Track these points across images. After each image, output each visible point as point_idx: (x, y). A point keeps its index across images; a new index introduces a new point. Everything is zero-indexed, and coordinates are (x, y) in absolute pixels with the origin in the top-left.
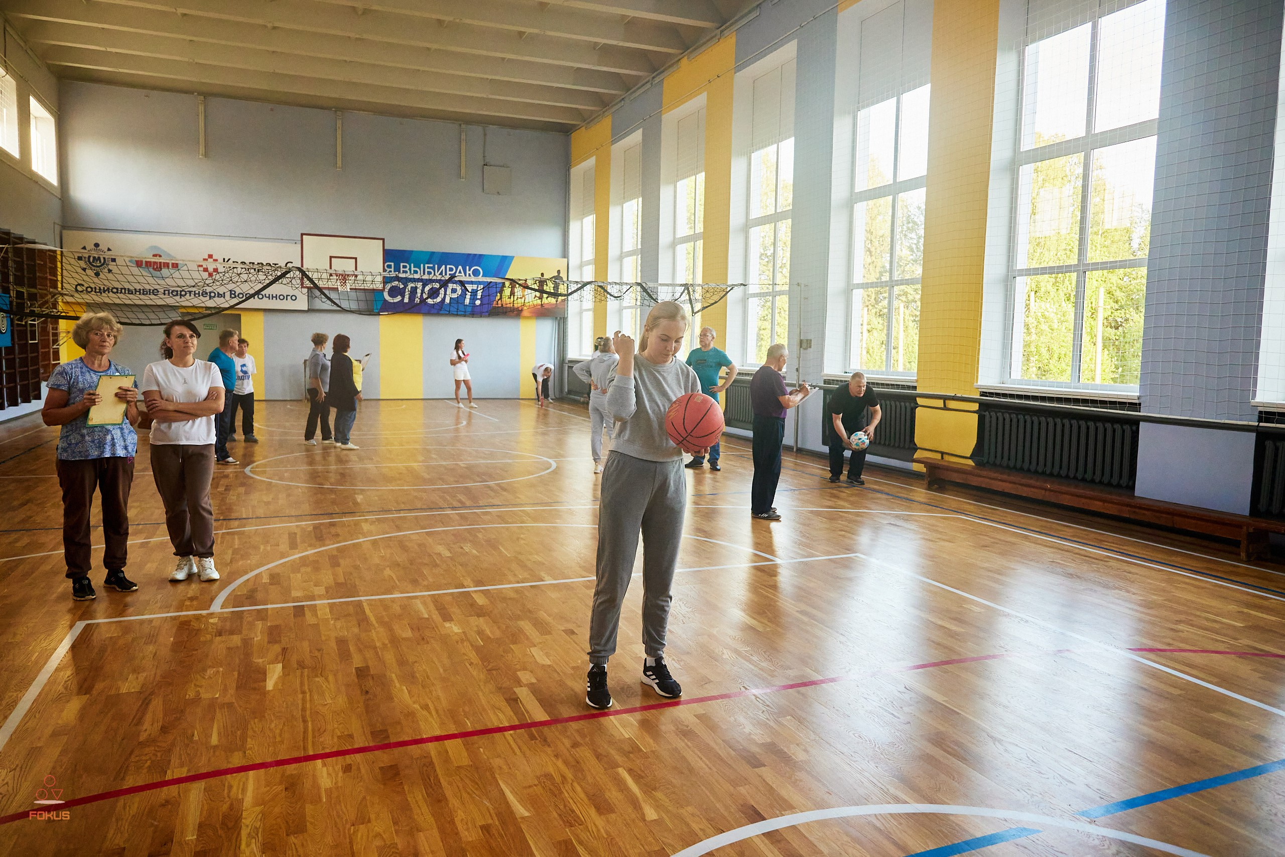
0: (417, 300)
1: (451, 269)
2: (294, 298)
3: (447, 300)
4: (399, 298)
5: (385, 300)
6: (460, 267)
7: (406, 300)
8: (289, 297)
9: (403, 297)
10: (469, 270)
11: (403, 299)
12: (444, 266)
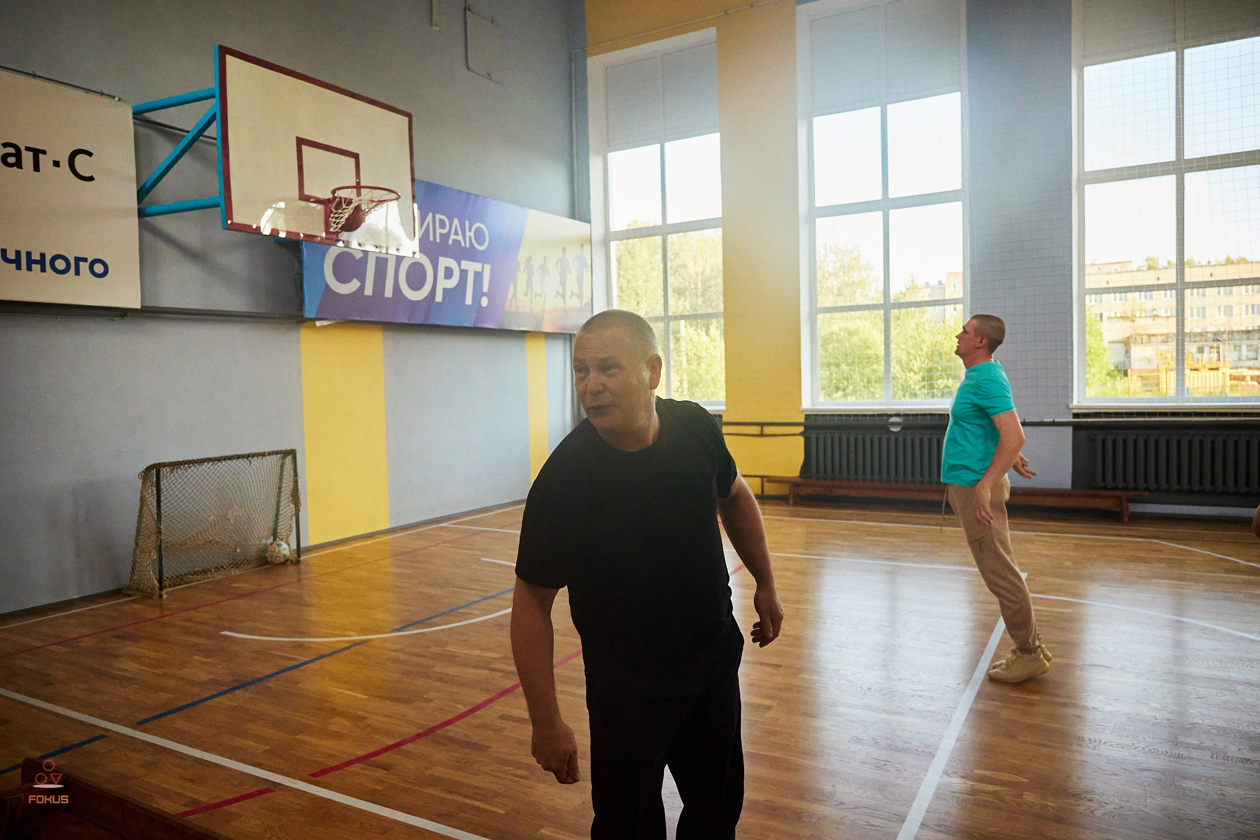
0: (389, 293)
1: (442, 225)
2: (99, 268)
3: (439, 298)
4: (354, 285)
5: (327, 286)
6: (456, 221)
7: (368, 291)
8: (84, 266)
9: (363, 281)
10: (470, 231)
11: (362, 288)
12: (430, 215)
